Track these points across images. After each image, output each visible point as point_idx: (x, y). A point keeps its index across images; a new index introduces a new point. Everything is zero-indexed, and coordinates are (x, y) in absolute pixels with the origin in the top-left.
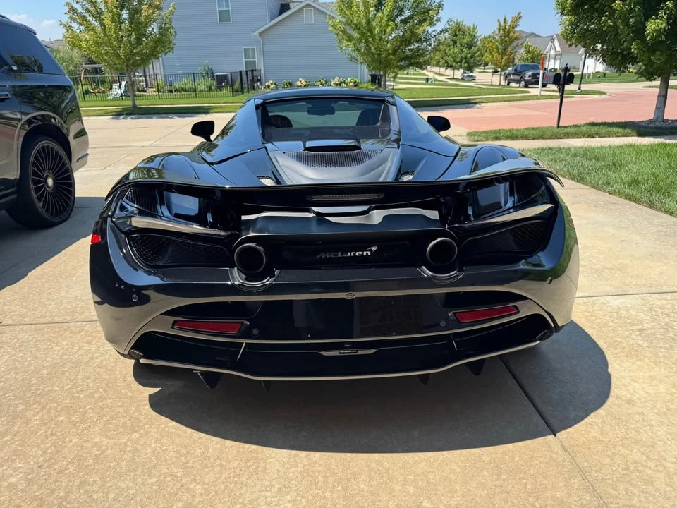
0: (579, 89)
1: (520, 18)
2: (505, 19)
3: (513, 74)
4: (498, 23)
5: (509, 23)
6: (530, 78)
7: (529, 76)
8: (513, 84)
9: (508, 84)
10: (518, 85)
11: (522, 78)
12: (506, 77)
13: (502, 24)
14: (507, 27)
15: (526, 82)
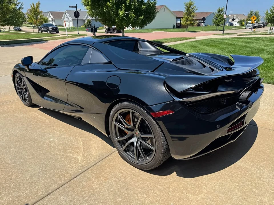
0: (78, 33)
1: (40, 4)
2: (33, 4)
3: (43, 28)
4: (30, 6)
5: (35, 6)
6: (51, 30)
7: (51, 29)
8: (43, 32)
9: (42, 32)
10: (47, 32)
11: (48, 29)
12: (40, 29)
13: (33, 7)
14: (35, 8)
15: (50, 31)
